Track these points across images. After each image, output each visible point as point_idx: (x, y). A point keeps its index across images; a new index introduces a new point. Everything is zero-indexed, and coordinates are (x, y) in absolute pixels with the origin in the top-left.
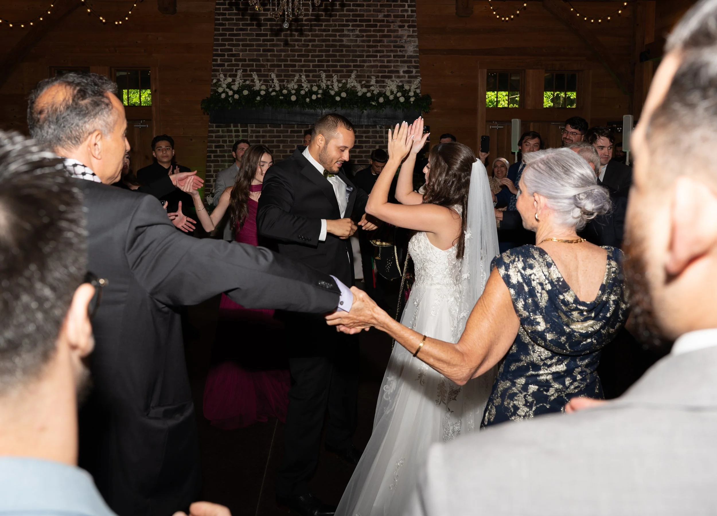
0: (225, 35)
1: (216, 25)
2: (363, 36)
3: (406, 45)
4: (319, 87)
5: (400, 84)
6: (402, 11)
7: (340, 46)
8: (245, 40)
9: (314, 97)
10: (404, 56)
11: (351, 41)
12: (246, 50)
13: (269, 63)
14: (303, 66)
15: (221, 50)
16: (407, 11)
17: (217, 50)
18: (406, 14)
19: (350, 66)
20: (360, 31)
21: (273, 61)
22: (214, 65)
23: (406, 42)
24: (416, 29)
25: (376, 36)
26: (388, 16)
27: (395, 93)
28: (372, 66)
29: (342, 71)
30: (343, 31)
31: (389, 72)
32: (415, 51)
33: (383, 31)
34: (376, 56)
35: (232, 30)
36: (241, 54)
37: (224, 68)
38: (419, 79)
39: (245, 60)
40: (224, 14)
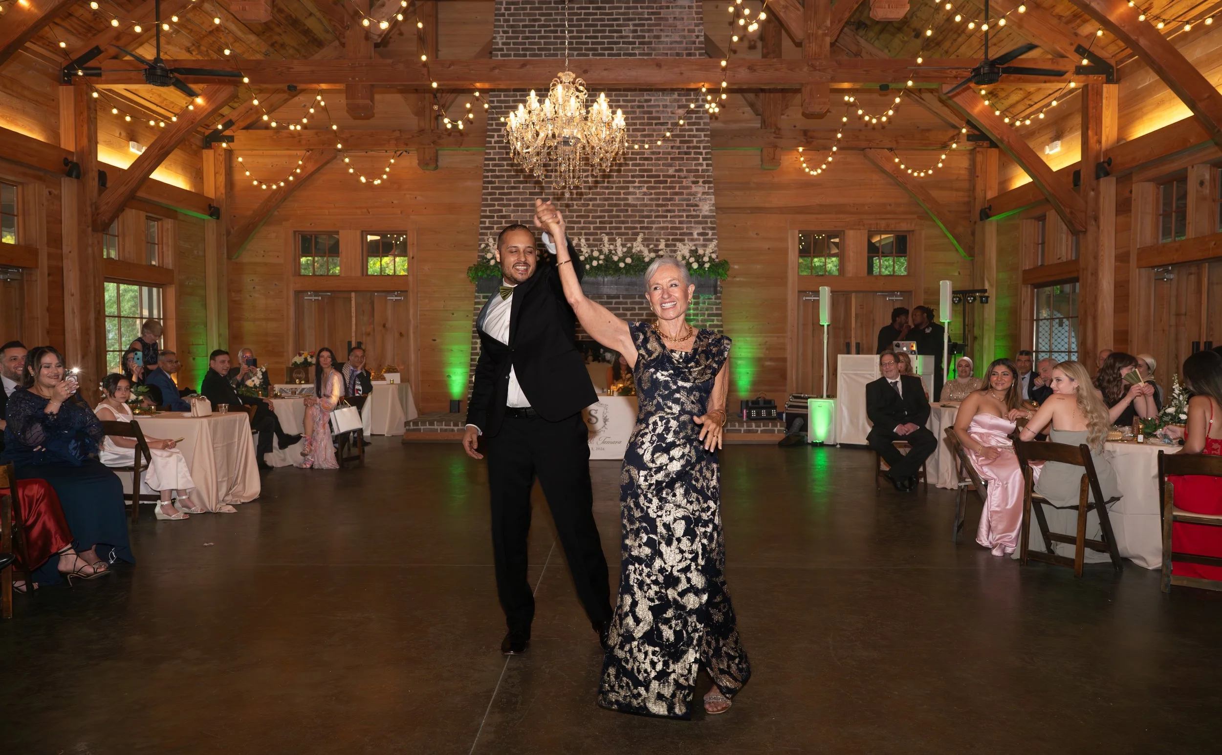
0: (495, 194)
1: (485, 182)
2: (651, 194)
3: (701, 204)
4: (601, 252)
5: (693, 248)
6: (696, 165)
7: (625, 205)
8: (517, 199)
9: (595, 263)
10: (698, 216)
11: (638, 199)
14: (582, 228)
15: (490, 211)
16: (701, 165)
17: (485, 211)
18: (700, 168)
19: (636, 228)
20: (648, 188)
22: (482, 228)
23: (700, 200)
24: (712, 185)
25: (666, 194)
26: (680, 170)
27: (687, 258)
28: (663, 228)
29: (627, 234)
30: (628, 188)
31: (681, 234)
32: (711, 211)
33: (674, 188)
34: (666, 217)
35: (503, 188)
36: (512, 215)
37: (493, 231)
38: (715, 242)
40: (494, 171)
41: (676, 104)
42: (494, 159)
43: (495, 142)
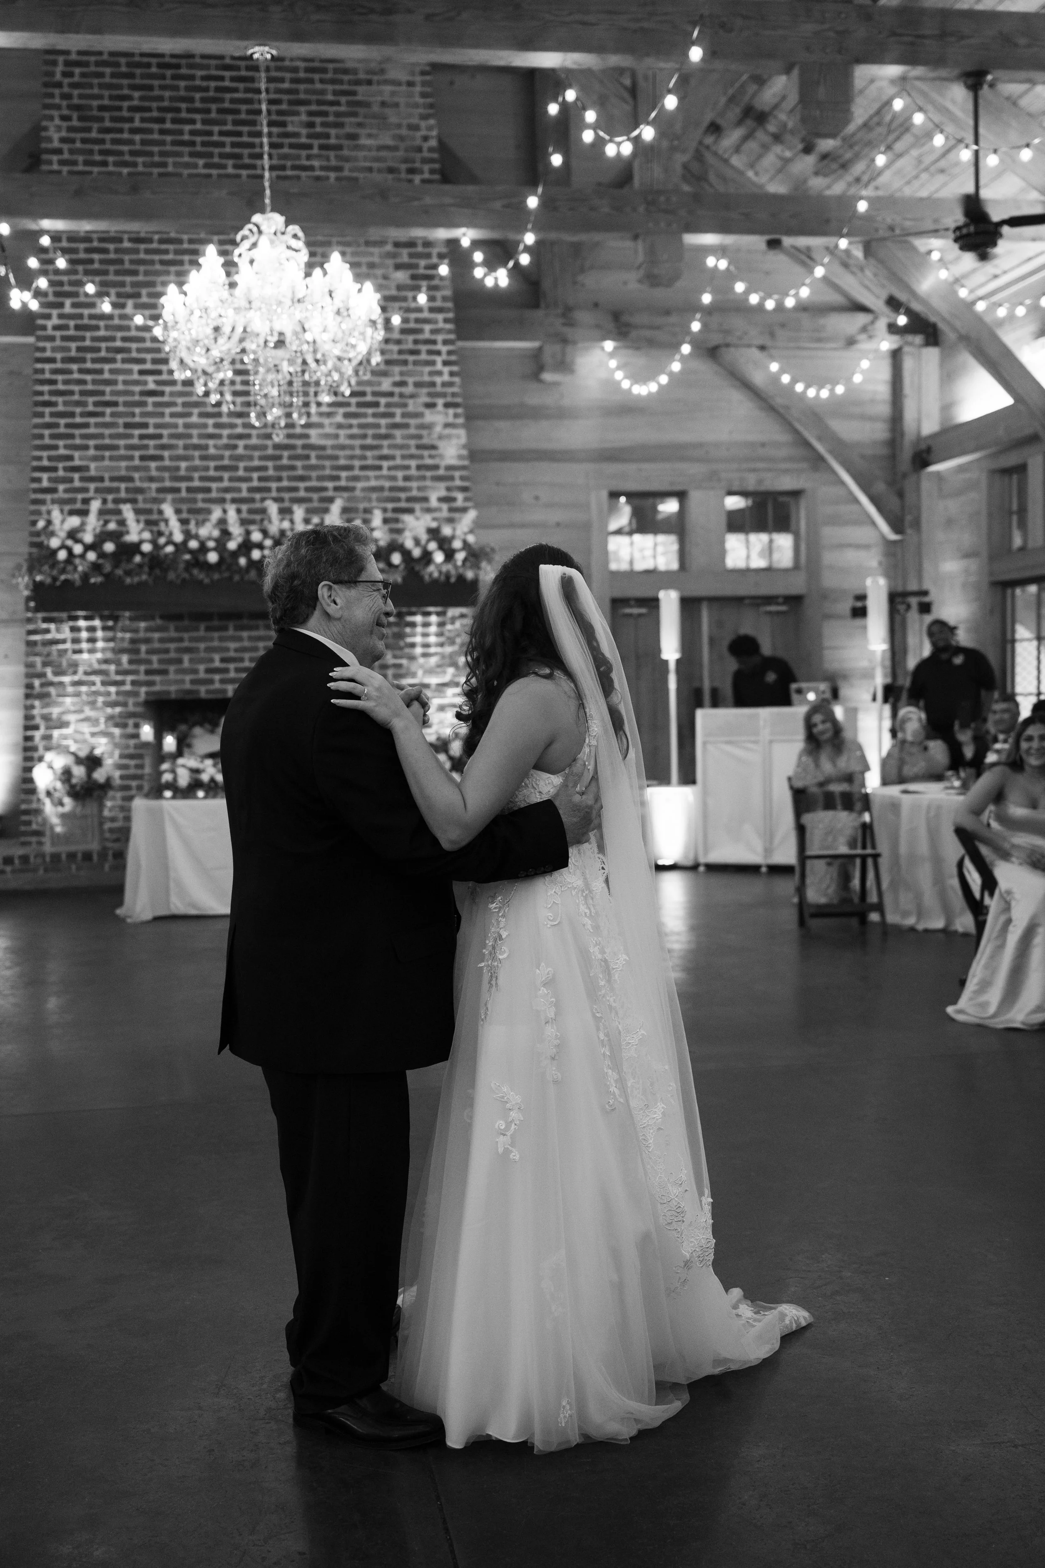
0: (57, 425)
1: (37, 404)
2: (350, 426)
3: (441, 444)
4: (265, 533)
5: (434, 525)
6: (431, 373)
7: (305, 447)
8: (101, 436)
9: (256, 554)
10: (436, 467)
11: (327, 436)
12: (102, 458)
13: (154, 486)
14: (227, 490)
15: (50, 458)
16: (440, 373)
17: (40, 458)
18: (438, 380)
19: (325, 489)
20: (347, 415)
21: (161, 480)
22: (36, 491)
23: (440, 437)
24: (460, 410)
25: (378, 426)
26: (402, 384)
27: (423, 542)
28: (374, 489)
29: (309, 500)
30: (307, 415)
31: (409, 500)
32: (460, 457)
33: (392, 415)
34: (379, 468)
35: (72, 415)
36: (93, 465)
37: (56, 496)
38: (472, 515)
39: (101, 479)
40: (53, 382)
41: (390, 262)
42: (52, 360)
43: (56, 328)
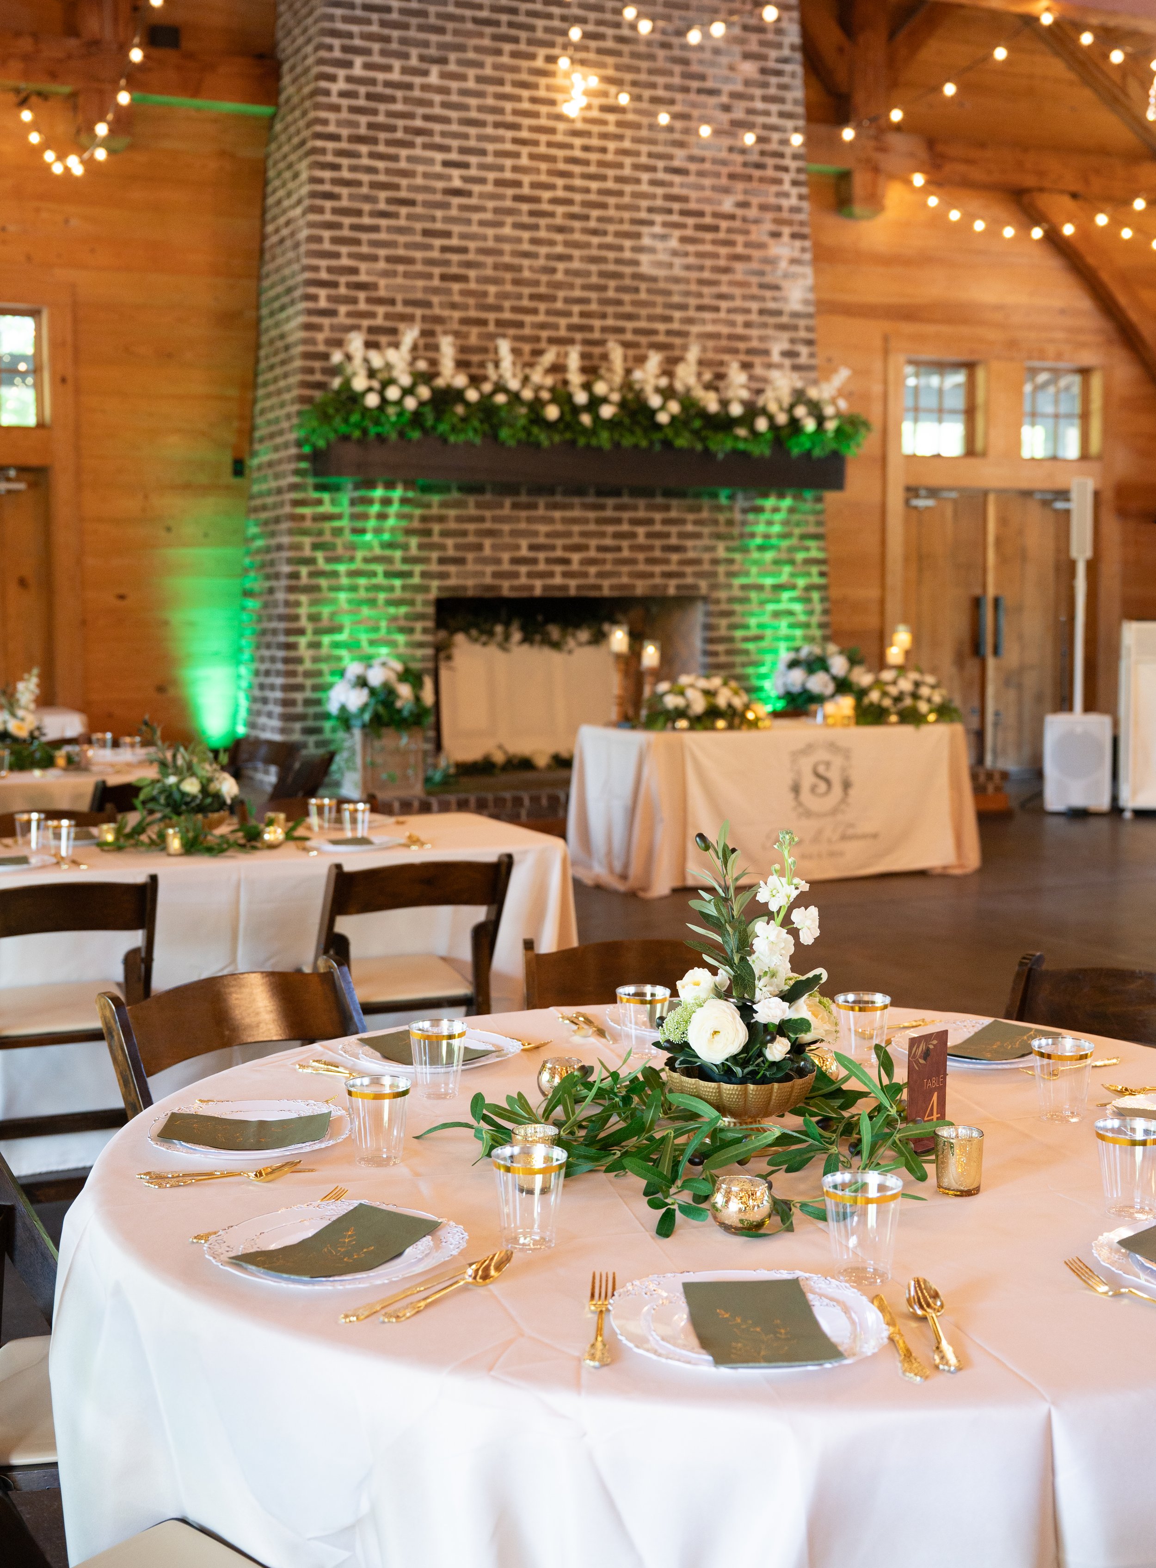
0: (339, 226)
1: (316, 195)
2: (686, 254)
3: (784, 284)
4: (610, 385)
6: (779, 195)
7: (634, 276)
8: (393, 244)
9: (603, 412)
10: (778, 313)
11: (659, 264)
12: (394, 274)
13: (457, 314)
14: (543, 326)
15: (330, 270)
16: (786, 195)
17: (316, 269)
18: (784, 203)
20: (683, 240)
21: (465, 307)
23: (786, 276)
24: (807, 244)
25: (716, 256)
26: (744, 205)
27: (788, 406)
30: (638, 236)
32: (806, 302)
33: (732, 243)
34: (717, 309)
35: (359, 213)
36: (382, 282)
38: (842, 374)
39: (392, 302)
40: (336, 167)
41: (737, 49)
42: (335, 138)
43: (343, 94)
